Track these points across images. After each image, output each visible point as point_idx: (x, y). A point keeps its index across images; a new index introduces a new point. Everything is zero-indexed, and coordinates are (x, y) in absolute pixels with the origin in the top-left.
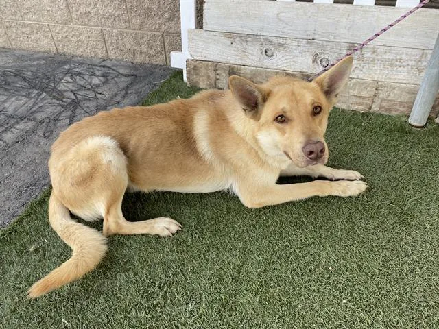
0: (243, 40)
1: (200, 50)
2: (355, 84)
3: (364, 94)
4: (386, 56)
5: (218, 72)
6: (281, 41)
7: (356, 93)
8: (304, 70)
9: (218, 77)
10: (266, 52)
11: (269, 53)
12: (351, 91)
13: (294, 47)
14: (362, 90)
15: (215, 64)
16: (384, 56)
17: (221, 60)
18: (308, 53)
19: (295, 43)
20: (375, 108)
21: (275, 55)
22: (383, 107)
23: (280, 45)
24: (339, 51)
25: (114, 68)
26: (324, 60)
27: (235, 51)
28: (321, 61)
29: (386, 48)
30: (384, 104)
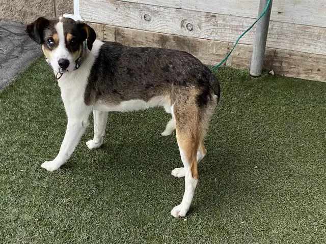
0: (126, 7)
1: (90, 14)
2: (212, 45)
3: (220, 52)
4: (233, 23)
5: (105, 33)
6: (156, 9)
7: (214, 51)
8: (175, 33)
9: (105, 37)
10: (145, 17)
11: (147, 18)
12: (210, 50)
13: (166, 14)
14: (218, 49)
15: (103, 25)
16: (231, 23)
17: (108, 22)
18: (177, 20)
19: (167, 11)
20: (228, 63)
21: (152, 19)
22: (234, 63)
23: (155, 12)
24: (200, 18)
25: (5, 27)
26: (189, 25)
27: (119, 15)
28: (187, 26)
29: (232, 17)
30: (234, 61)
